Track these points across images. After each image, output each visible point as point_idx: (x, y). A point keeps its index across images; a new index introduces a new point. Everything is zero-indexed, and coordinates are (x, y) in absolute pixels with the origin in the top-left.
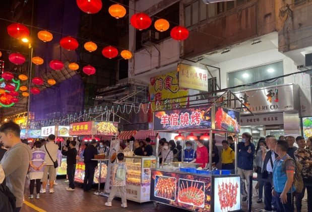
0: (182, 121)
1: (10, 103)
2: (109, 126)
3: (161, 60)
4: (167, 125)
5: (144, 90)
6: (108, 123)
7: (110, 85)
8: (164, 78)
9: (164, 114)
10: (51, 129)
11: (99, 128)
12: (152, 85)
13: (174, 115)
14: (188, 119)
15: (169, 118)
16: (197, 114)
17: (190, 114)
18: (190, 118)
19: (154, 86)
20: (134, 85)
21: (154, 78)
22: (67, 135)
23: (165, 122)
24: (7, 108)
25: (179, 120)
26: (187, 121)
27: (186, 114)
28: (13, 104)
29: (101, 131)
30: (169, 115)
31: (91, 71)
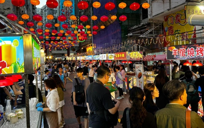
0: (189, 54)
1: (84, 40)
2: (137, 54)
3: (171, 4)
4: (177, 56)
5: (160, 25)
6: (137, 52)
7: (137, 25)
8: (174, 16)
9: (174, 48)
10: (104, 56)
11: (131, 56)
12: (166, 21)
13: (182, 49)
14: (193, 52)
15: (179, 51)
16: (201, 49)
17: (195, 48)
18: (195, 52)
19: (167, 22)
20: (152, 23)
21: (167, 16)
22: (113, 59)
23: (175, 54)
24: (82, 43)
25: (186, 52)
26: (192, 54)
27: (192, 49)
28: (85, 40)
29: (132, 58)
30: (178, 49)
31: (124, 18)
